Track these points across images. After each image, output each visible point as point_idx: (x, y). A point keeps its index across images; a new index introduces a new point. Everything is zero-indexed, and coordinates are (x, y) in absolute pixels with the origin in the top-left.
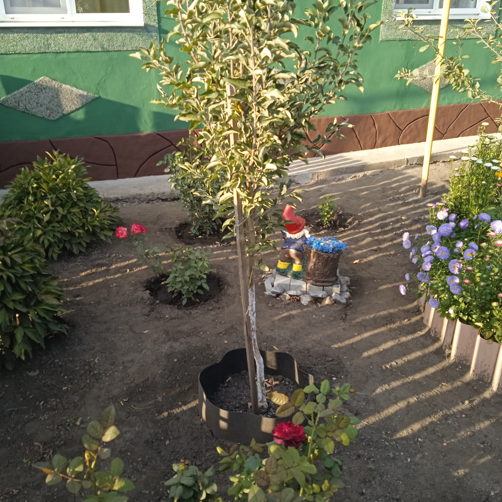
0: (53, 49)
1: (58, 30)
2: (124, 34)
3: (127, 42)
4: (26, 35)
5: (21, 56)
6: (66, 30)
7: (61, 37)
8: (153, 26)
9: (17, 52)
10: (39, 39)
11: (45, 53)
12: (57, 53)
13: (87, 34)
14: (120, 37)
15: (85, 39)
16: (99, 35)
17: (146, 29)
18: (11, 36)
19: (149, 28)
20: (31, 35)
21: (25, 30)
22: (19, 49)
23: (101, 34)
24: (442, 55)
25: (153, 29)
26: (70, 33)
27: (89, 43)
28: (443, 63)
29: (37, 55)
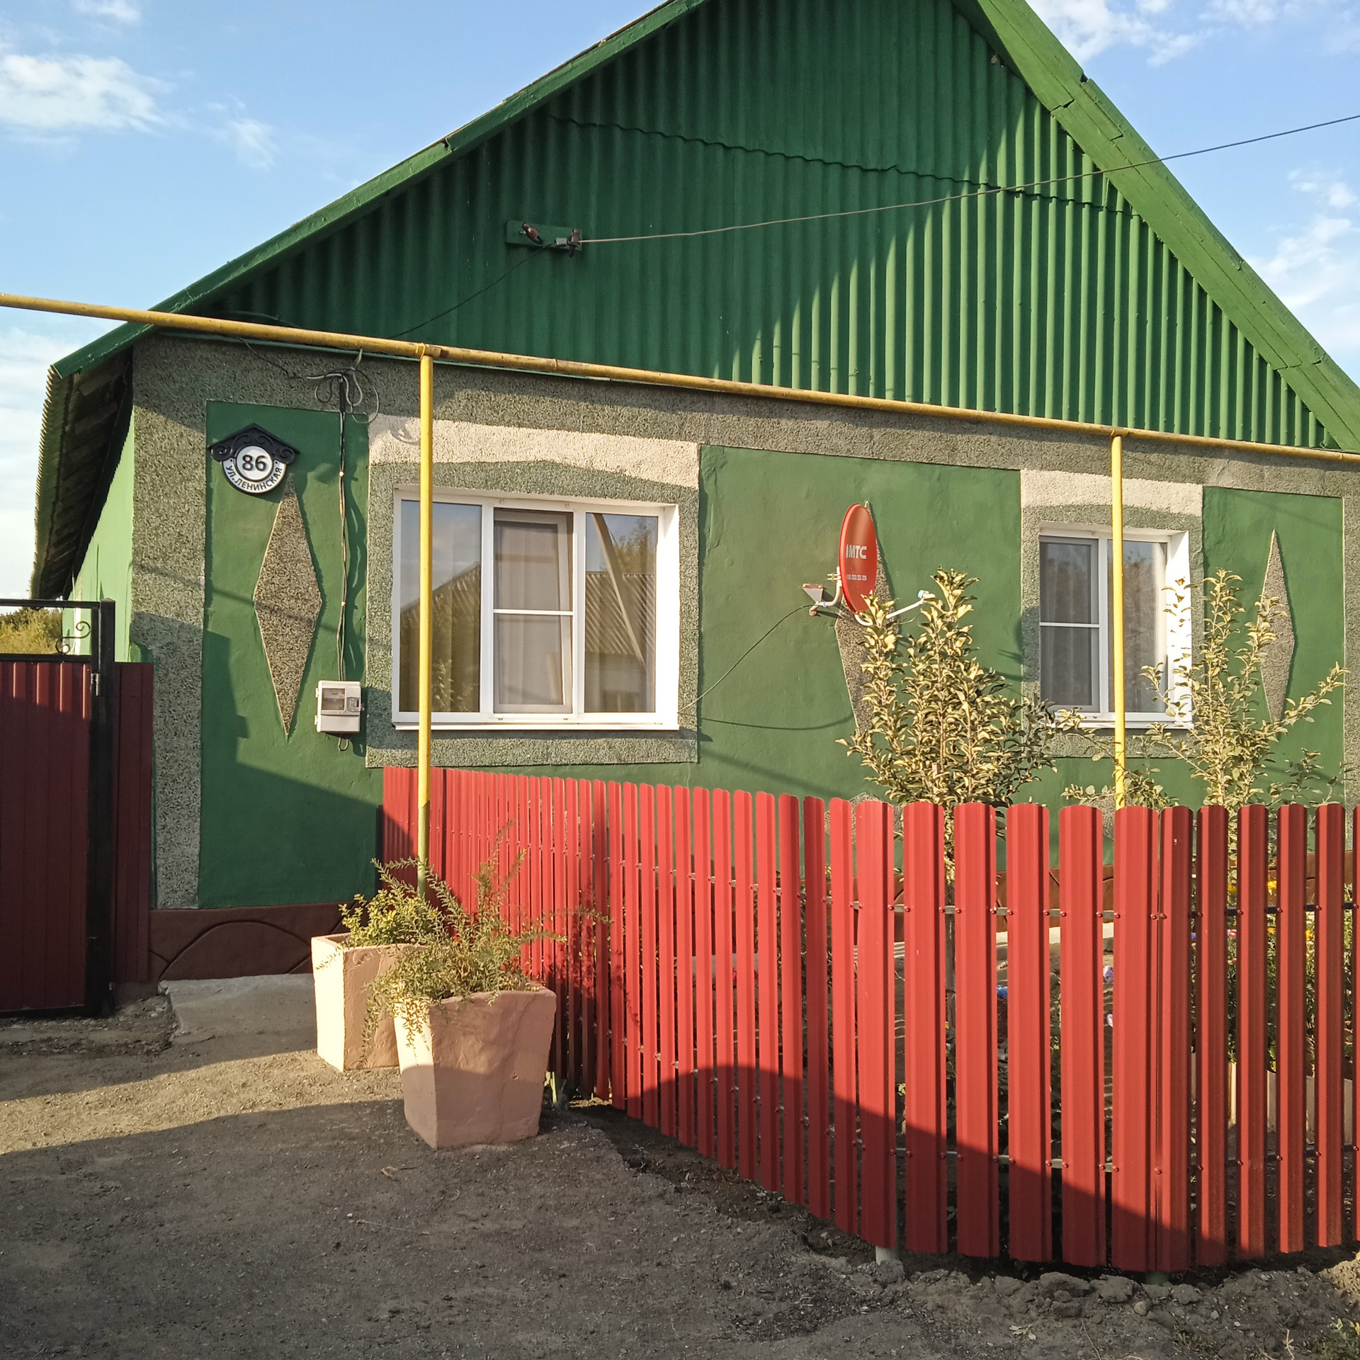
0: (554, 760)
1: (564, 734)
2: (649, 741)
3: (653, 751)
4: (521, 740)
5: (510, 769)
6: (574, 734)
7: (565, 744)
8: (691, 730)
9: (506, 764)
10: (537, 746)
11: (543, 765)
12: (557, 765)
13: (600, 741)
14: (643, 743)
15: (598, 747)
16: (617, 742)
17: (680, 734)
18: (501, 741)
19: (685, 733)
20: (526, 741)
21: (521, 734)
22: (509, 759)
23: (620, 740)
24: (1123, 765)
25: (690, 734)
26: (578, 739)
27: (602, 752)
28: (1126, 778)
29: (531, 768)
